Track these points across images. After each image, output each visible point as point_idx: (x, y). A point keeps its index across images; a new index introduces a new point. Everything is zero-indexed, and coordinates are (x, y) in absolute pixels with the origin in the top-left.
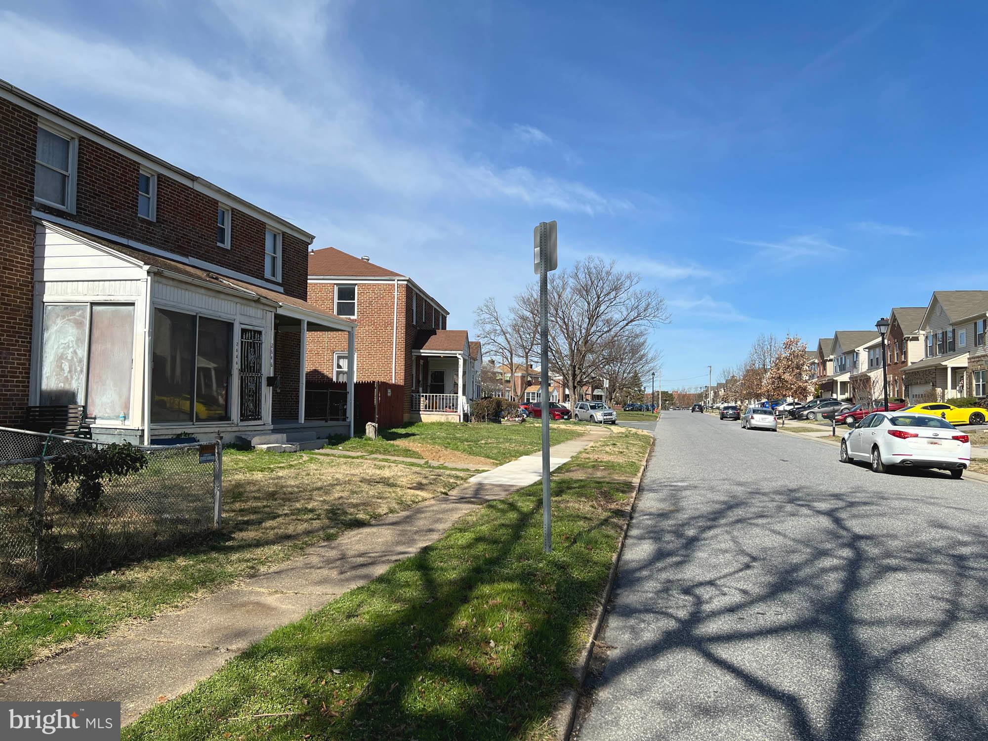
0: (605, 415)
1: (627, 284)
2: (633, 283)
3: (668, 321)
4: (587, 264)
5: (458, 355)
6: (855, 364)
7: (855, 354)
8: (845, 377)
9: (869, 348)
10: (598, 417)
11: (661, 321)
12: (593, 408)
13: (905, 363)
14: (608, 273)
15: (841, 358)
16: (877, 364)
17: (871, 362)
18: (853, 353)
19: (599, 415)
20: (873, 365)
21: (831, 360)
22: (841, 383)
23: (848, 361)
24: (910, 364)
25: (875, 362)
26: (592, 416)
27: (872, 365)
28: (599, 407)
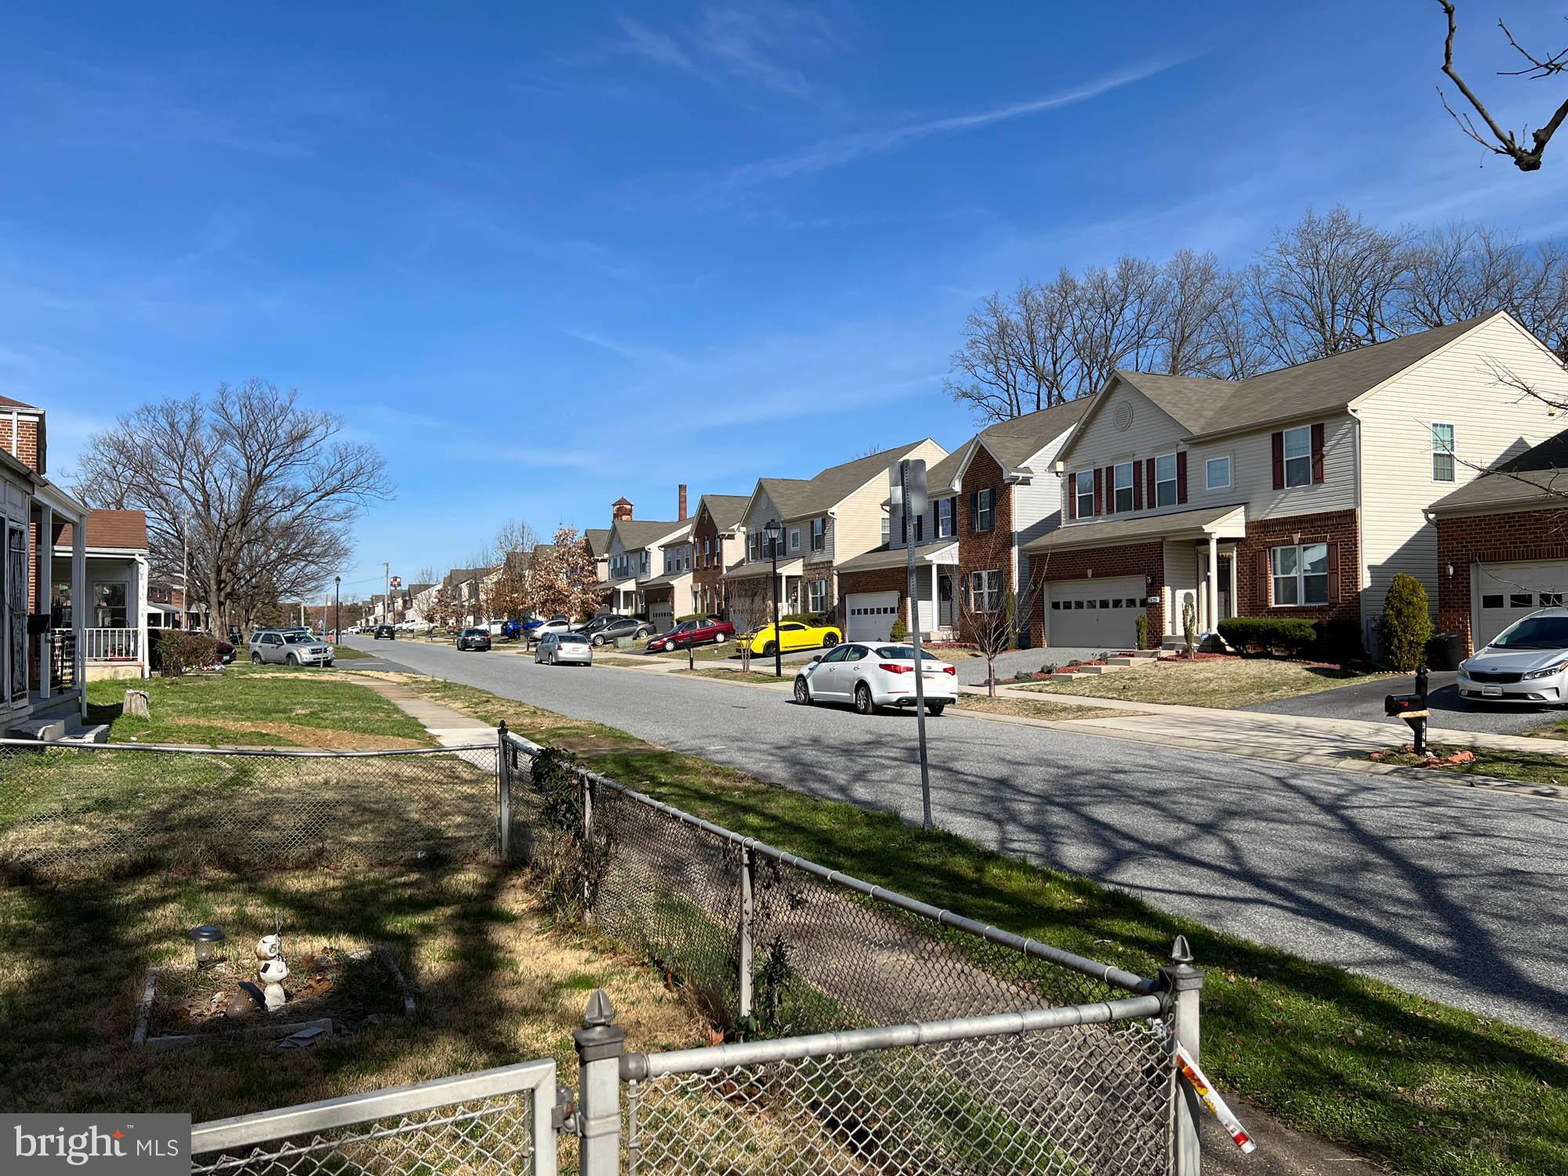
0: (314, 652)
1: (320, 430)
2: (330, 431)
3: (391, 496)
4: (248, 389)
5: (137, 557)
6: (644, 567)
7: (644, 554)
8: (630, 586)
9: (666, 547)
10: (304, 656)
11: (379, 495)
12: (290, 640)
13: (719, 568)
14: (284, 411)
15: (622, 559)
16: (678, 568)
17: (668, 566)
18: (642, 553)
19: (304, 654)
20: (673, 568)
21: (603, 561)
22: (625, 592)
23: (632, 562)
24: (725, 572)
25: (674, 566)
26: (290, 655)
27: (669, 569)
28: (300, 639)
